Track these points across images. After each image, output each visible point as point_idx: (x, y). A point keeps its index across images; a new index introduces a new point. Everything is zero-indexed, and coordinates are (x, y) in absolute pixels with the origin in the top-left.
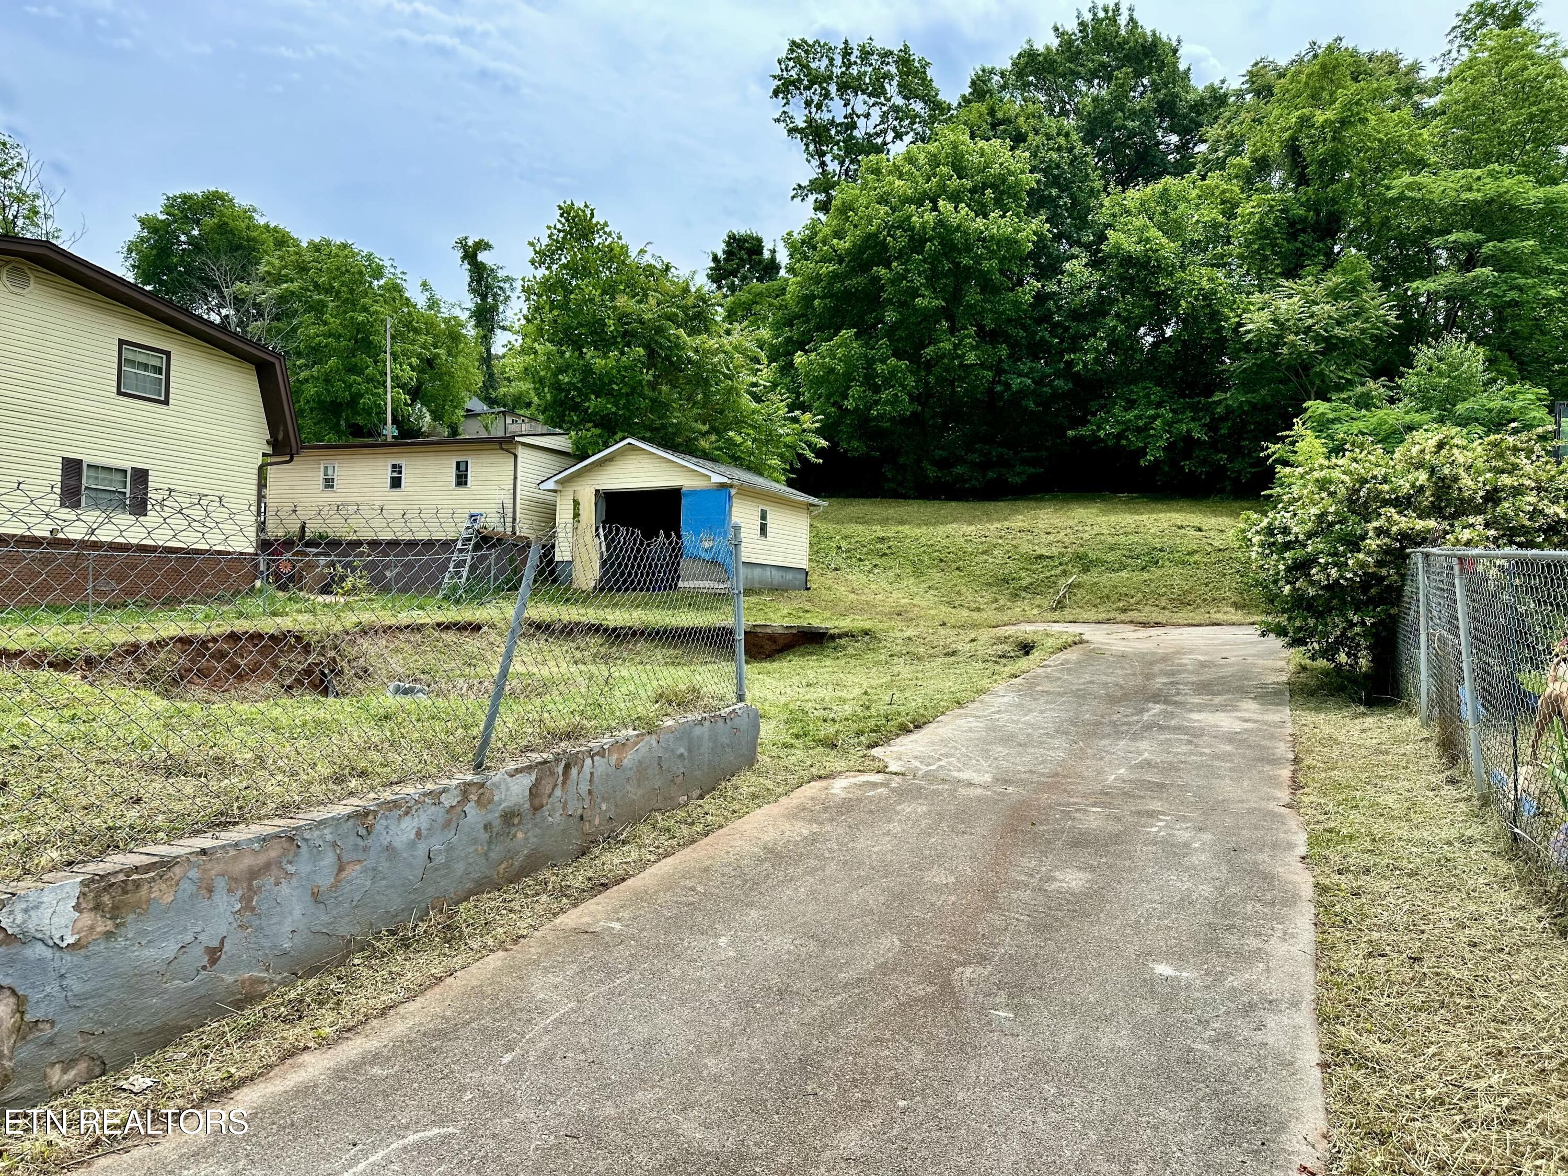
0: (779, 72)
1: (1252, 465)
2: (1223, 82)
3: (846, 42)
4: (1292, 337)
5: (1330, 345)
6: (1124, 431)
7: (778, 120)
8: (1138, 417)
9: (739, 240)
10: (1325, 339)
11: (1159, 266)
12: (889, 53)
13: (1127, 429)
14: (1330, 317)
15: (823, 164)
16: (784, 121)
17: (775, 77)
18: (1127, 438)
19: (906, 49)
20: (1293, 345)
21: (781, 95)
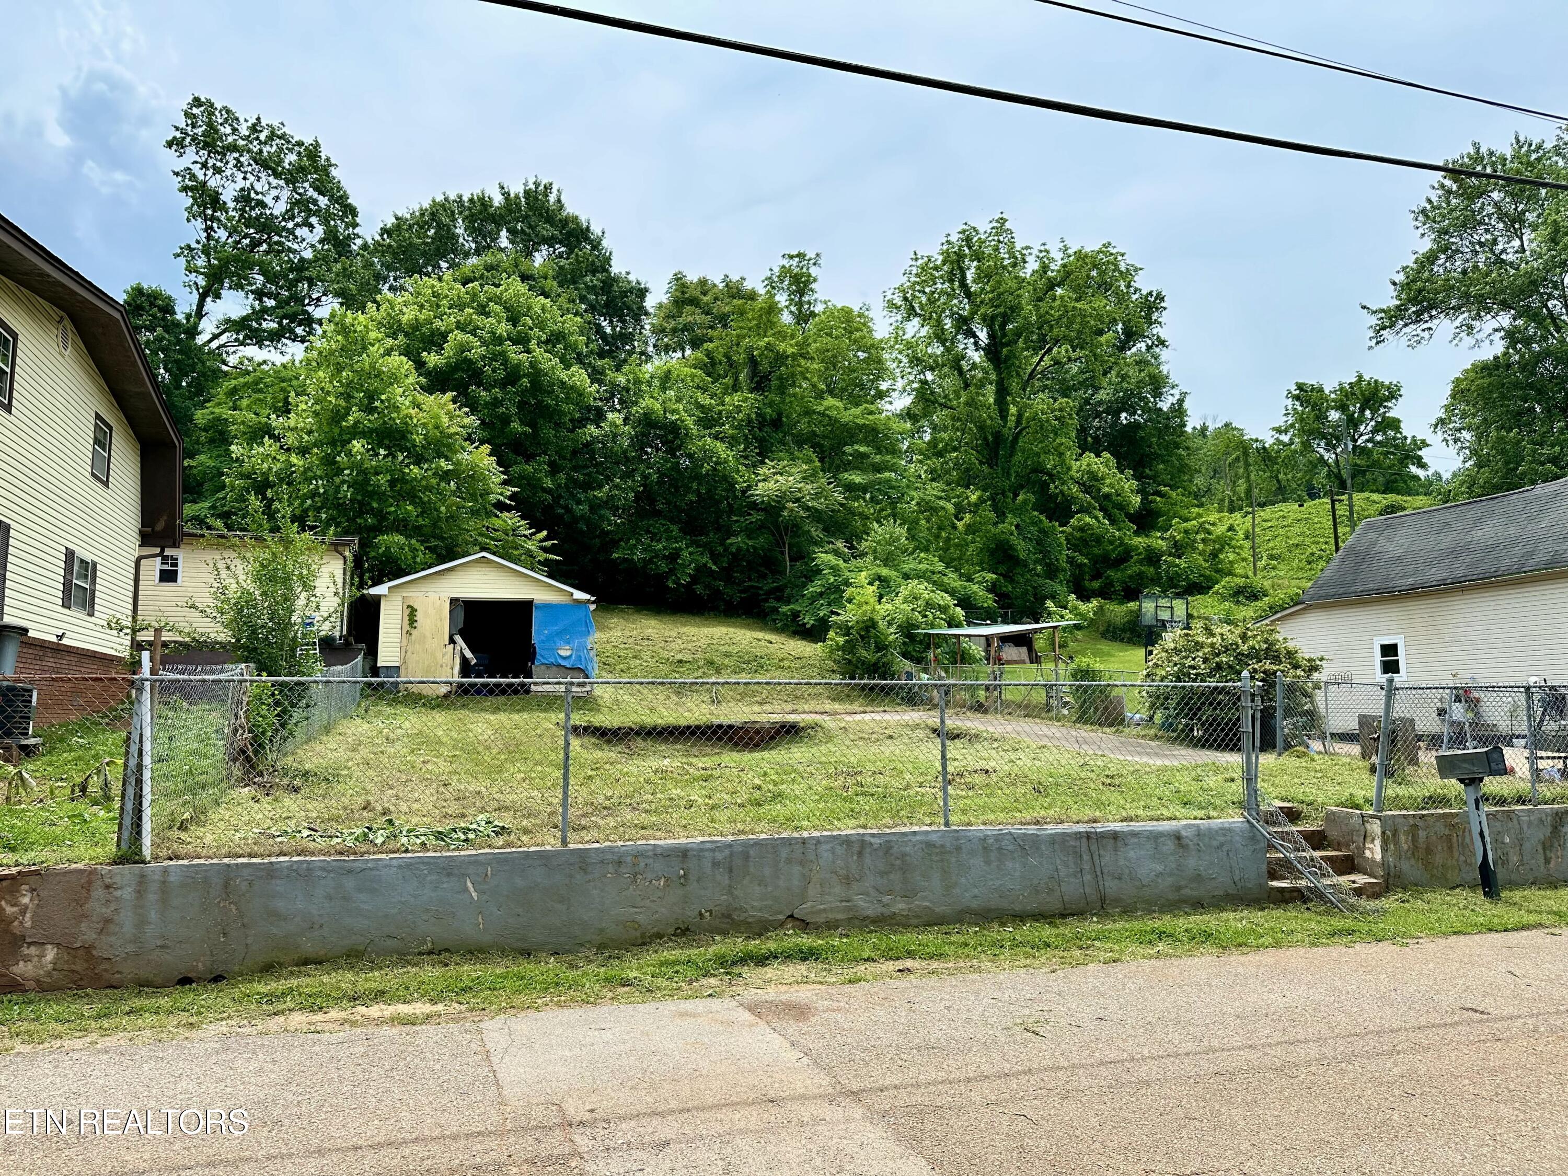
0: (183, 125)
1: (741, 592)
2: (628, 273)
3: (258, 119)
4: (791, 505)
5: (816, 515)
6: (652, 557)
7: (177, 174)
8: (665, 548)
9: (149, 296)
10: (808, 509)
11: (686, 435)
12: (300, 144)
13: (657, 556)
14: (809, 494)
15: (208, 229)
16: (184, 177)
17: (177, 129)
18: (655, 563)
19: (317, 145)
20: (792, 510)
21: (175, 147)
